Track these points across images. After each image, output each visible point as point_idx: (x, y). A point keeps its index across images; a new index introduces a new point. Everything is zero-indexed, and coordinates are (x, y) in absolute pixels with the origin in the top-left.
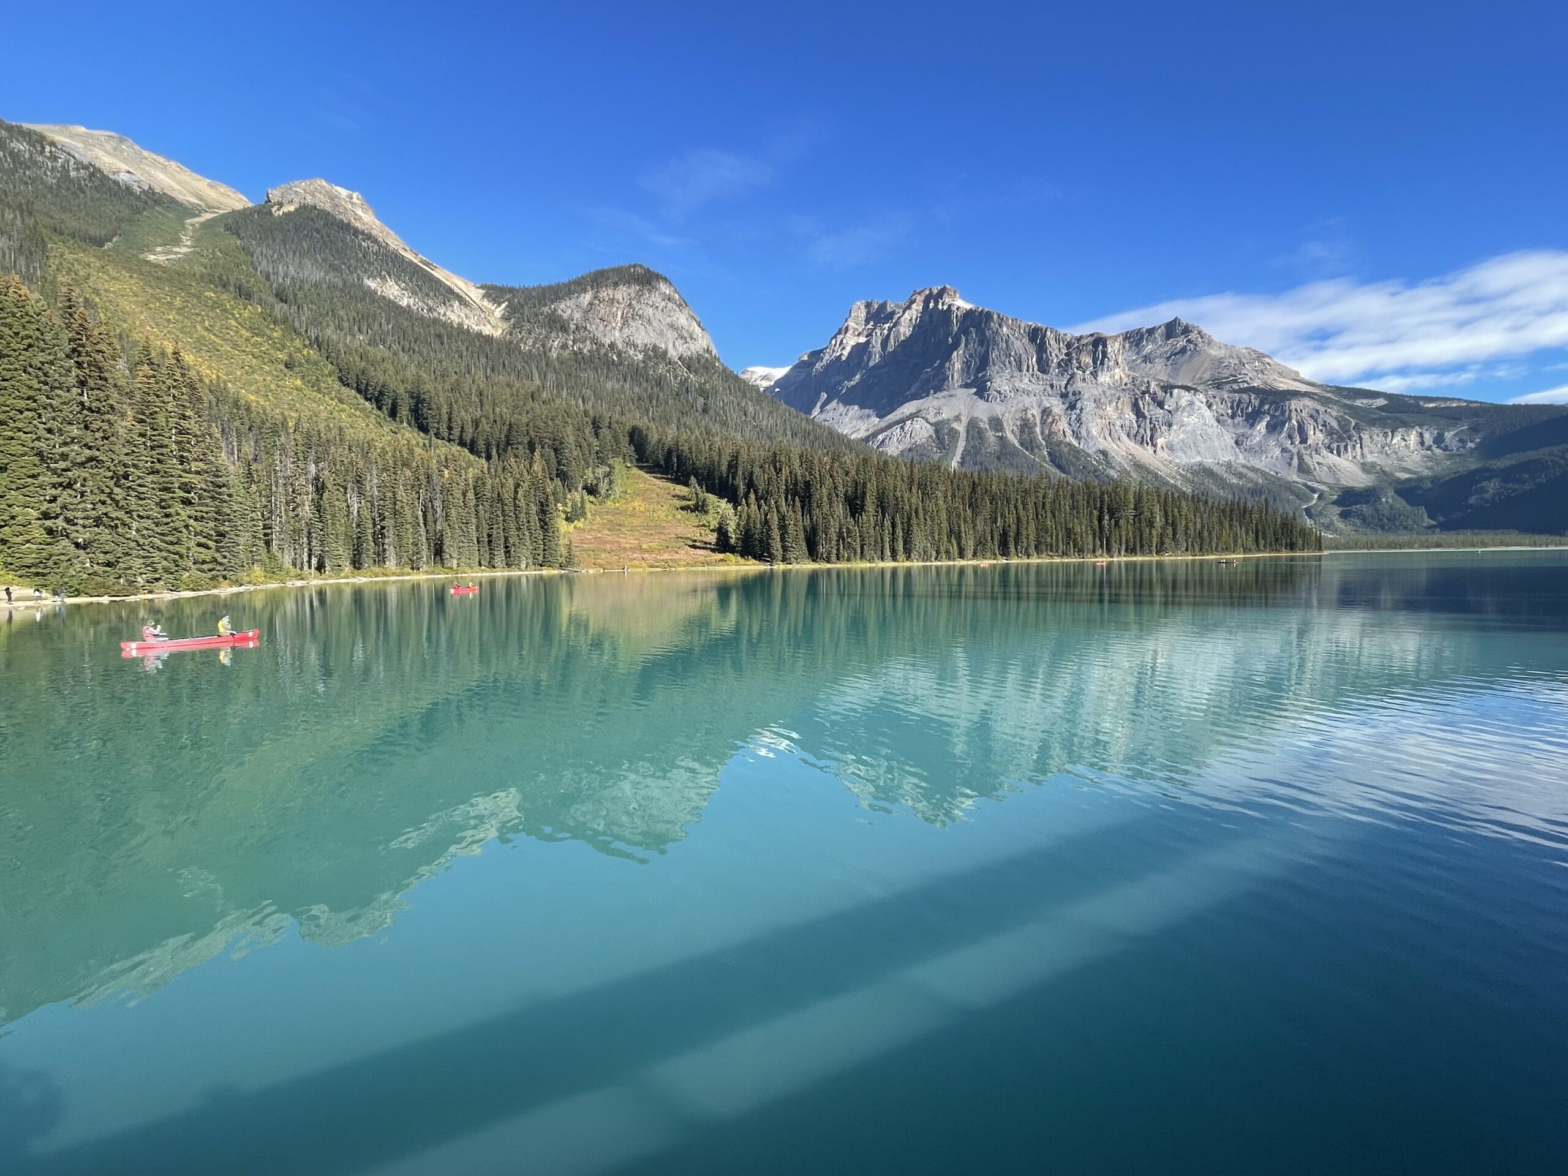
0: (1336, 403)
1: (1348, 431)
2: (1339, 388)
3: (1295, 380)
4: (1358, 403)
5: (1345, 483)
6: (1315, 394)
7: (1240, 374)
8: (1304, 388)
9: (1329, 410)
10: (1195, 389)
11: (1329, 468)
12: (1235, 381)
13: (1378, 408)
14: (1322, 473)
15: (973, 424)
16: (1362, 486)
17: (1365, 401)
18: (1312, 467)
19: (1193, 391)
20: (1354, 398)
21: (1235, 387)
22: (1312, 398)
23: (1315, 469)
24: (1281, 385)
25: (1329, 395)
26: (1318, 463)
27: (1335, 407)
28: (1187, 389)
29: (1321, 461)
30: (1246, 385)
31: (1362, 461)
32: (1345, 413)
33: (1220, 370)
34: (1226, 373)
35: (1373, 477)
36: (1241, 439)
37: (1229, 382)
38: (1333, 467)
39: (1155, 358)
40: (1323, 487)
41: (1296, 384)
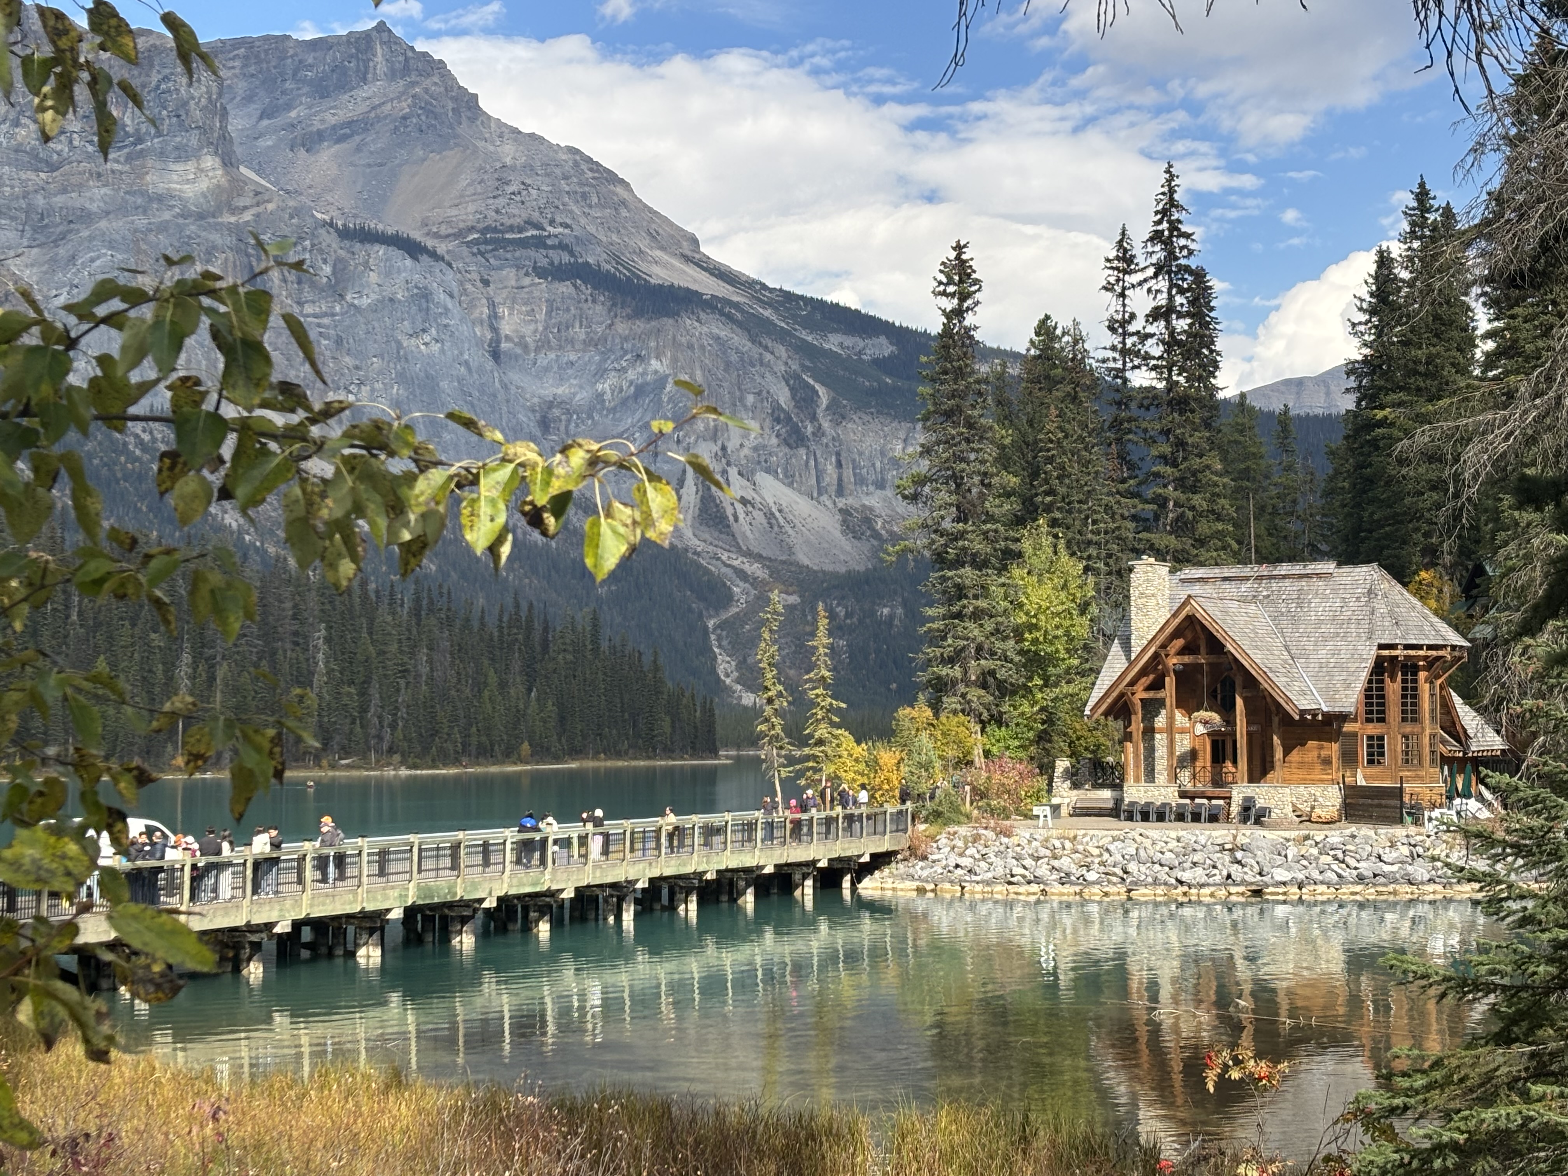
0: (782, 336)
1: (814, 418)
2: (789, 297)
3: (687, 259)
4: (834, 342)
5: (806, 561)
6: (736, 306)
7: (552, 222)
8: (709, 286)
9: (768, 357)
10: (434, 255)
11: (770, 516)
12: (539, 243)
13: (877, 362)
16: (843, 570)
17: (849, 341)
18: (729, 512)
19: (424, 258)
20: (822, 329)
21: (541, 258)
22: (730, 317)
23: (736, 519)
24: (656, 270)
25: (767, 313)
26: (744, 501)
27: (781, 351)
28: (413, 249)
29: (749, 494)
30: (566, 258)
31: (841, 503)
32: (805, 368)
33: (501, 201)
34: (517, 214)
35: (865, 547)
36: (556, 412)
37: (523, 243)
38: (777, 514)
39: (320, 136)
40: (755, 569)
41: (692, 271)
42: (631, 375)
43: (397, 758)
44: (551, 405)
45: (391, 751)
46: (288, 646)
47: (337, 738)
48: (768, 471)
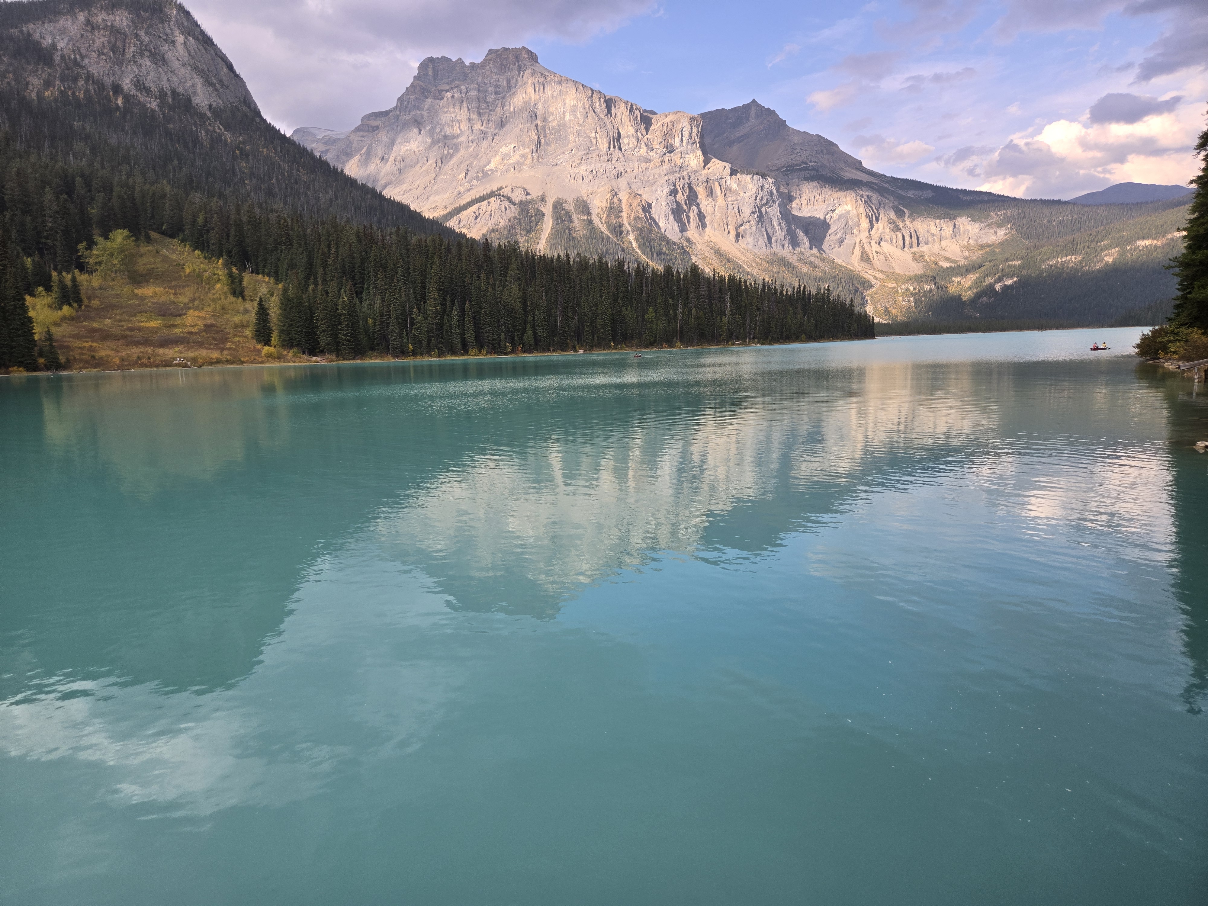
0: (892, 193)
1: (903, 221)
2: (894, 179)
4: (910, 194)
7: (811, 161)
8: (866, 177)
9: (887, 201)
10: (770, 176)
11: (886, 257)
12: (806, 169)
13: (926, 199)
14: (877, 262)
15: (558, 206)
16: (912, 273)
17: (916, 192)
18: (871, 256)
19: (768, 178)
20: (907, 188)
22: (873, 188)
23: (874, 258)
24: (846, 174)
25: (886, 185)
26: (877, 252)
27: (892, 198)
29: (878, 249)
31: (912, 250)
32: (900, 204)
33: (793, 156)
34: (799, 160)
35: (921, 265)
36: (811, 227)
37: (800, 170)
38: (889, 256)
39: (734, 141)
40: (880, 275)
41: (859, 173)
42: (836, 212)
43: (756, 340)
44: (809, 224)
45: (754, 338)
46: (717, 302)
47: (734, 334)
48: (885, 241)
